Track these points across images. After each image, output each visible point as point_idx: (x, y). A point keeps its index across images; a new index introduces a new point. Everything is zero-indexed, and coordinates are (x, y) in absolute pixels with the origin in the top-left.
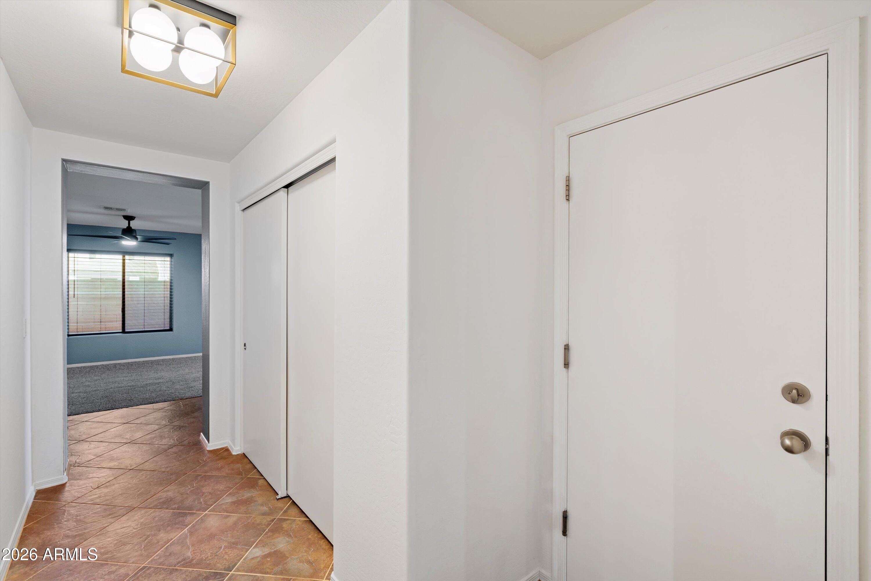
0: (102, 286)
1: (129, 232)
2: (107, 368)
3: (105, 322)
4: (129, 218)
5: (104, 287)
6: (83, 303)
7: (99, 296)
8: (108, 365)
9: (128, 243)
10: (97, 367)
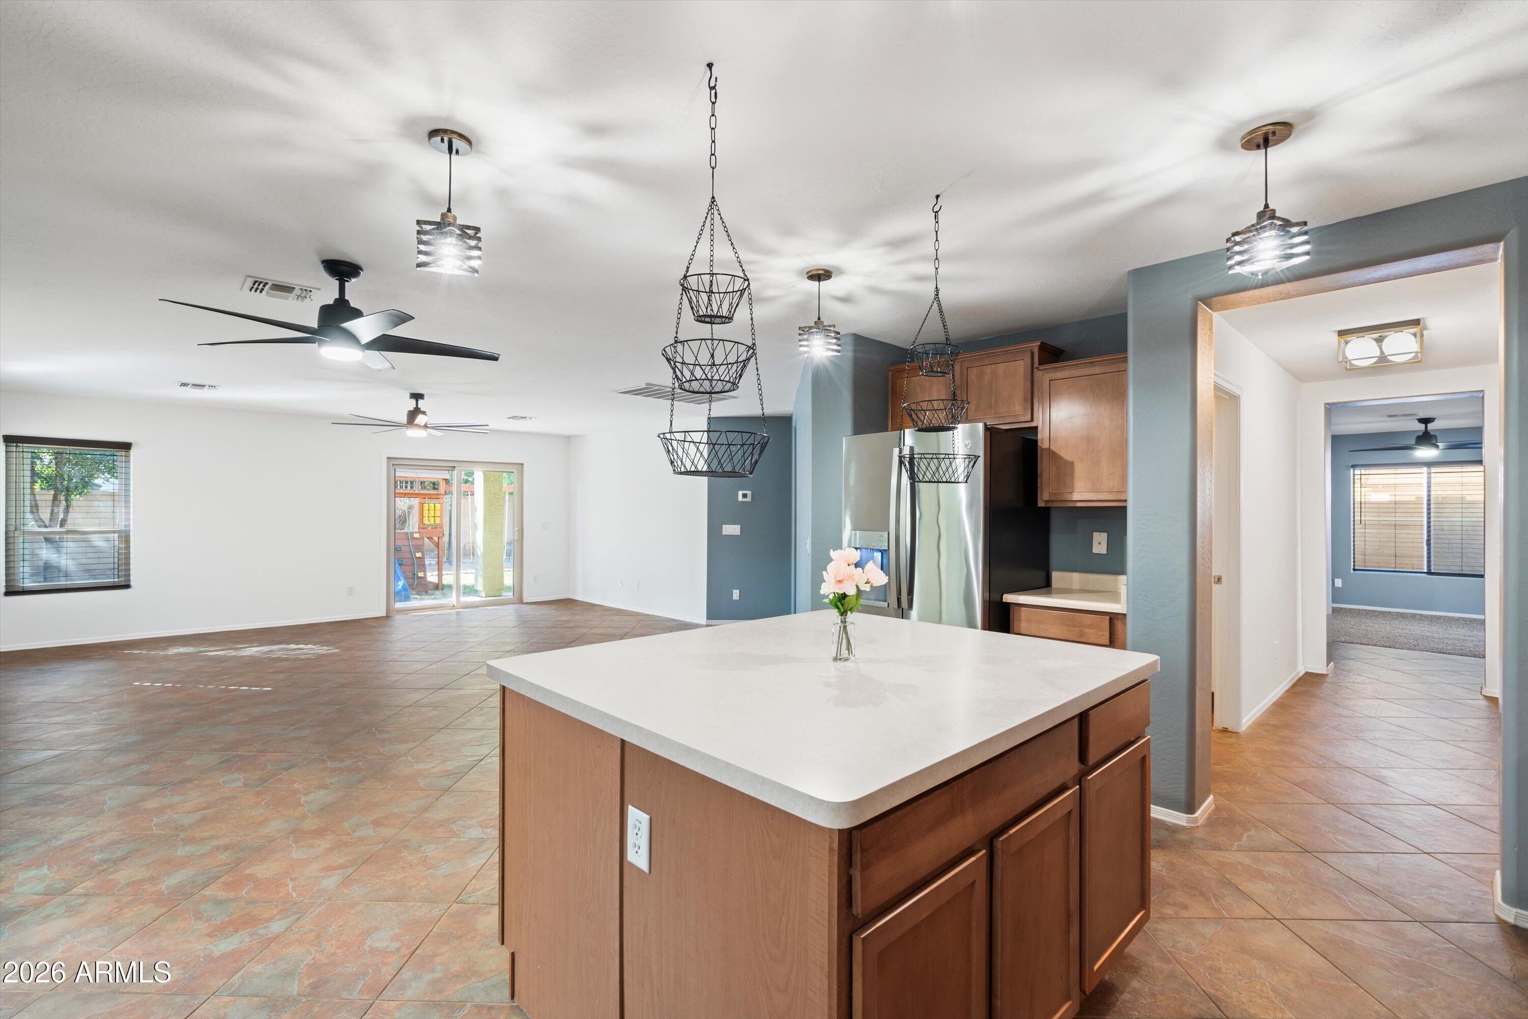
0: (1397, 510)
1: (1426, 438)
2: (1403, 616)
3: (1402, 556)
4: (1426, 421)
5: (1401, 510)
6: (1373, 531)
7: (1393, 523)
8: (1405, 614)
9: (1425, 453)
10: (1390, 613)
